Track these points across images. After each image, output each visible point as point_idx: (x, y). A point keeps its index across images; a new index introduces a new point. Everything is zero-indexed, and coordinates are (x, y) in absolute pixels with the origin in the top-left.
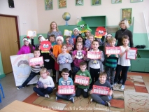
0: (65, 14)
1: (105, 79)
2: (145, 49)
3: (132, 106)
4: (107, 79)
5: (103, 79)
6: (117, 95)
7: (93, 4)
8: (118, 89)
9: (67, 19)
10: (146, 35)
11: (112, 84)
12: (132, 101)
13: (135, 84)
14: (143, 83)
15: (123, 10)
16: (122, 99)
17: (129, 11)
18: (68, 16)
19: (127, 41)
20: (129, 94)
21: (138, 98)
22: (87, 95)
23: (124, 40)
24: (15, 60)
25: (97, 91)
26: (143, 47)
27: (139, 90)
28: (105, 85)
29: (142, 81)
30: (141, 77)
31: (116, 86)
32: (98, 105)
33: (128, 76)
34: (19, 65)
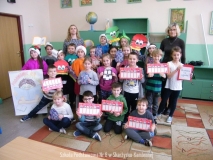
0: (90, 13)
1: (145, 107)
2: (202, 67)
3: (183, 146)
4: (148, 108)
5: (143, 107)
6: (161, 131)
7: (130, 1)
8: (163, 122)
9: (92, 22)
10: (203, 47)
11: (154, 115)
12: (183, 139)
13: (188, 116)
14: (198, 115)
15: (172, 11)
16: (168, 137)
17: (181, 12)
18: (93, 17)
19: (178, 55)
20: (177, 129)
21: (190, 135)
23: (175, 53)
24: (15, 77)
25: (133, 124)
26: (199, 63)
27: (191, 123)
28: (145, 116)
29: (197, 111)
30: (195, 106)
31: (160, 118)
32: (135, 144)
33: (178, 104)
34: (20, 85)
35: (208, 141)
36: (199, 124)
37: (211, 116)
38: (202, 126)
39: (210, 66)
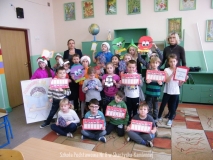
0: (92, 25)
2: (200, 72)
3: (181, 146)
5: (144, 111)
6: (162, 133)
7: (130, 13)
8: (163, 125)
9: (95, 33)
10: (201, 53)
12: (182, 139)
13: (187, 119)
14: (198, 118)
15: (170, 20)
16: (168, 138)
17: (178, 21)
18: (96, 28)
20: (178, 132)
21: (189, 136)
22: (122, 133)
26: (197, 69)
27: (190, 126)
29: (196, 115)
30: (195, 109)
31: (161, 122)
32: (137, 145)
34: (32, 93)
35: (206, 141)
36: (198, 126)
37: (209, 119)
38: (201, 128)
39: (208, 71)
